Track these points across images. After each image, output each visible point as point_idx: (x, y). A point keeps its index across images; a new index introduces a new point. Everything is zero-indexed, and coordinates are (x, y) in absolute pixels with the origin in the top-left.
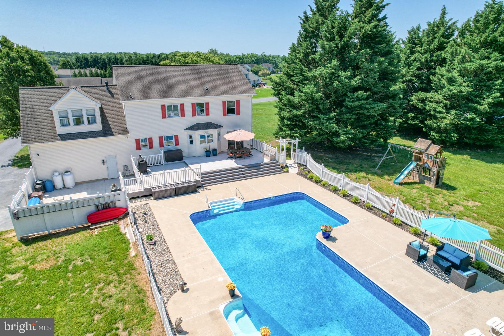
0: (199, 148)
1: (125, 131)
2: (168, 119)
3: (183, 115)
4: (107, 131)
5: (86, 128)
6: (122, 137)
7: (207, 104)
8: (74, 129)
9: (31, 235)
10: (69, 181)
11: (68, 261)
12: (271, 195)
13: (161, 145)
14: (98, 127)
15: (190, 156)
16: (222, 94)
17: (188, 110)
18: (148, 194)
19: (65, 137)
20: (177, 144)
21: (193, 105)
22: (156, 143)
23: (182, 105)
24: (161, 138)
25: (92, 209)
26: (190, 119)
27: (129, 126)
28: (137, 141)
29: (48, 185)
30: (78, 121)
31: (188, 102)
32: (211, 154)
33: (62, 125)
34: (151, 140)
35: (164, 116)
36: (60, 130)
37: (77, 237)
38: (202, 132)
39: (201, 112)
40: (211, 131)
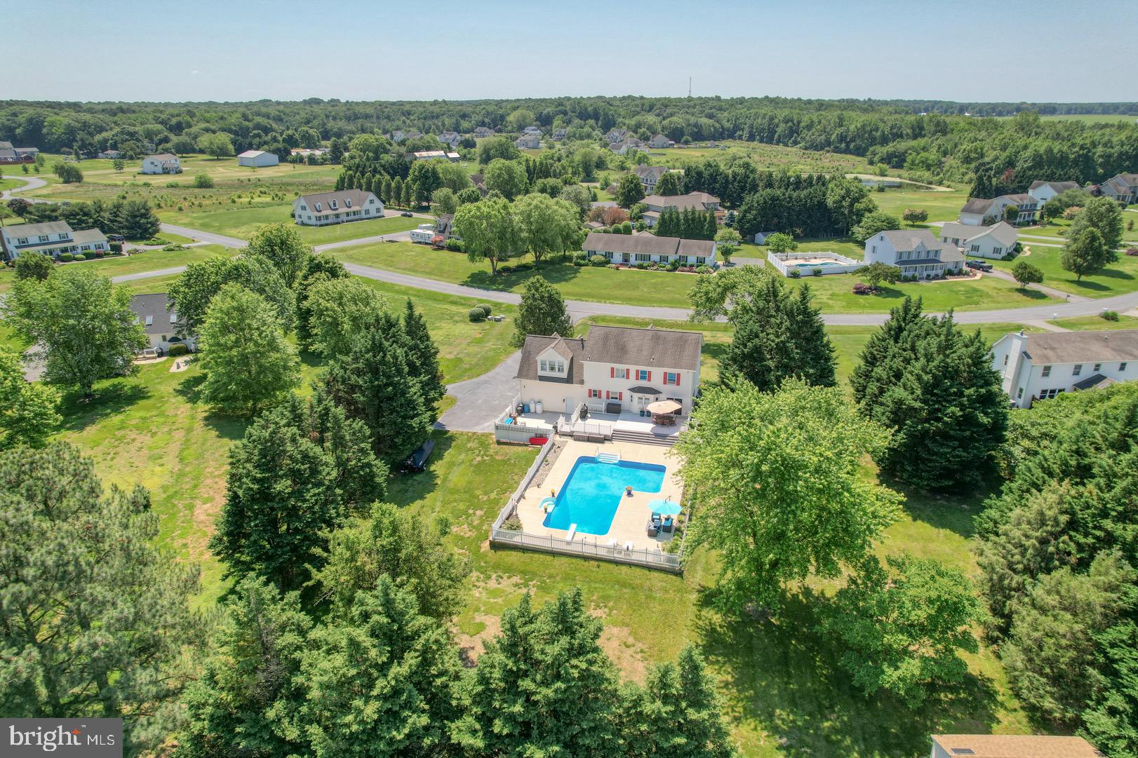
0: (636, 407)
1: (582, 382)
2: (615, 379)
3: (628, 378)
4: (569, 380)
5: (556, 374)
6: (578, 386)
7: (650, 372)
8: (548, 373)
9: (503, 440)
10: (539, 409)
11: (509, 459)
12: (643, 461)
13: (608, 398)
14: (564, 375)
15: (629, 412)
16: (663, 366)
17: (633, 374)
18: (571, 435)
19: (542, 378)
20: (621, 399)
21: (637, 371)
22: (604, 395)
23: (628, 370)
24: (608, 392)
25: (533, 435)
26: (633, 382)
27: (585, 378)
28: (590, 390)
29: (526, 409)
30: (552, 369)
31: (633, 369)
32: (645, 414)
33: (542, 369)
34: (600, 391)
35: (612, 376)
36: (540, 373)
37: (520, 448)
38: (640, 395)
39: (643, 378)
40: (648, 396)
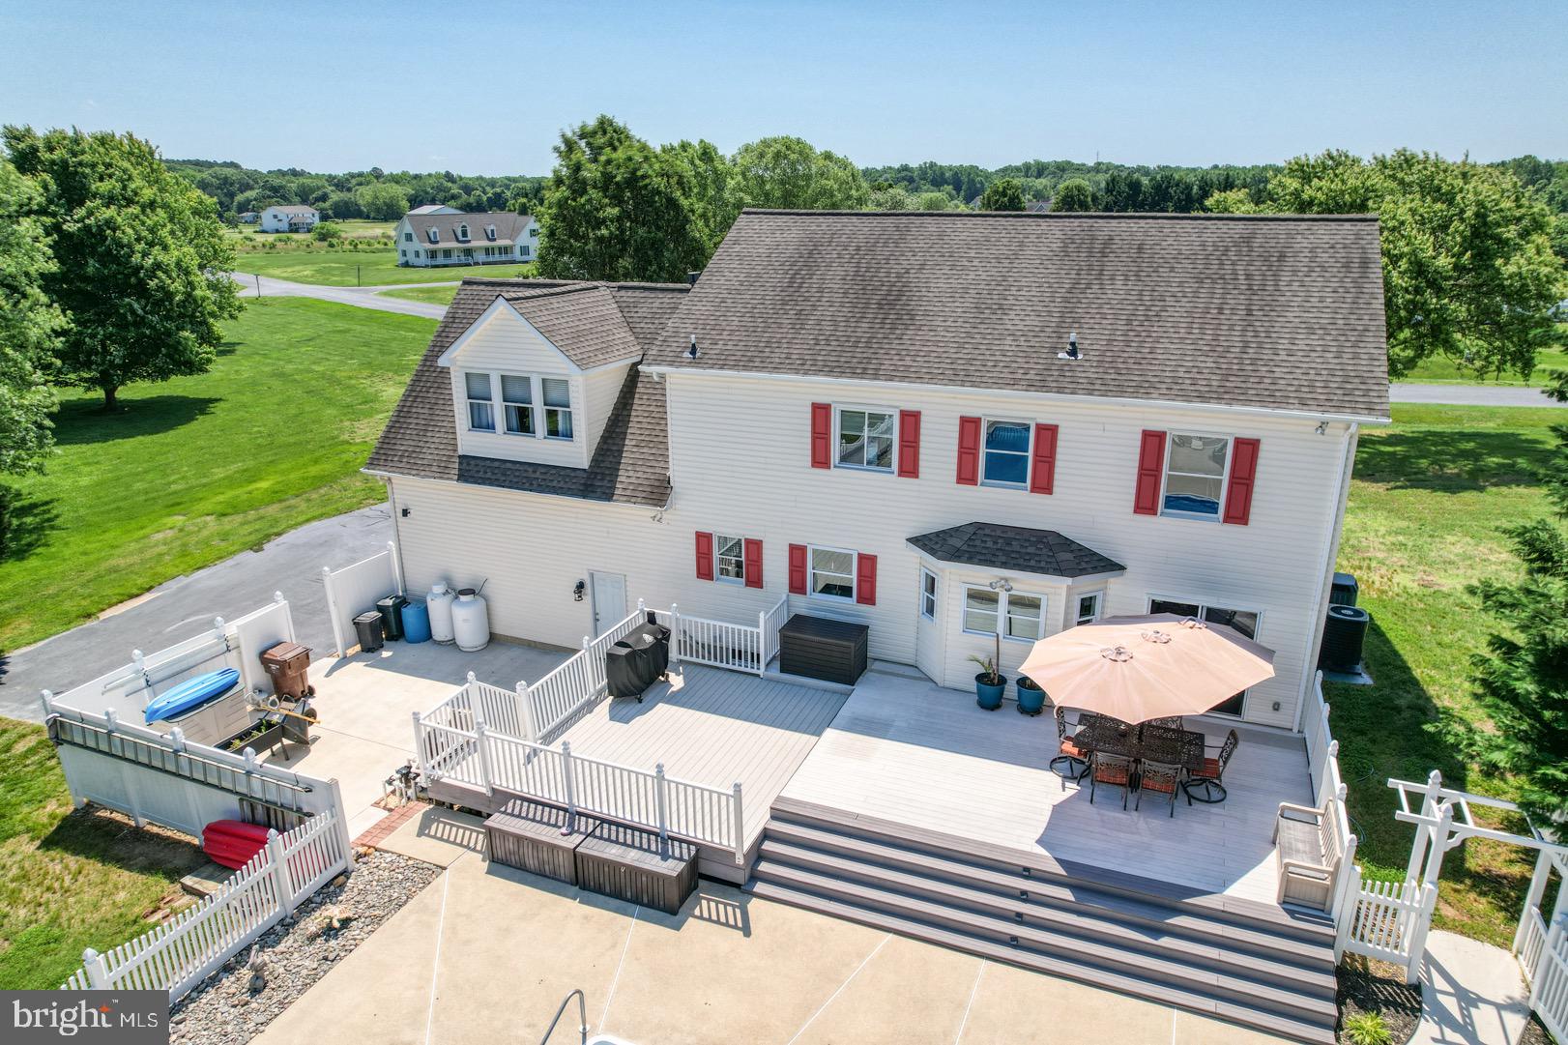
0: (956, 648)
1: (659, 493)
3: (910, 468)
4: (601, 482)
5: (537, 448)
6: (641, 514)
7: (1048, 434)
8: (503, 444)
10: (467, 625)
13: (797, 586)
14: (577, 453)
15: (913, 672)
16: (1143, 389)
17: (939, 448)
20: (868, 597)
21: (968, 425)
22: (775, 567)
23: (911, 420)
24: (797, 554)
26: (943, 496)
27: (676, 472)
28: (703, 540)
29: (410, 622)
30: (522, 422)
31: (943, 406)
32: (1007, 707)
34: (755, 546)
35: (820, 460)
38: (983, 576)
39: (1005, 469)
40: (1027, 583)
